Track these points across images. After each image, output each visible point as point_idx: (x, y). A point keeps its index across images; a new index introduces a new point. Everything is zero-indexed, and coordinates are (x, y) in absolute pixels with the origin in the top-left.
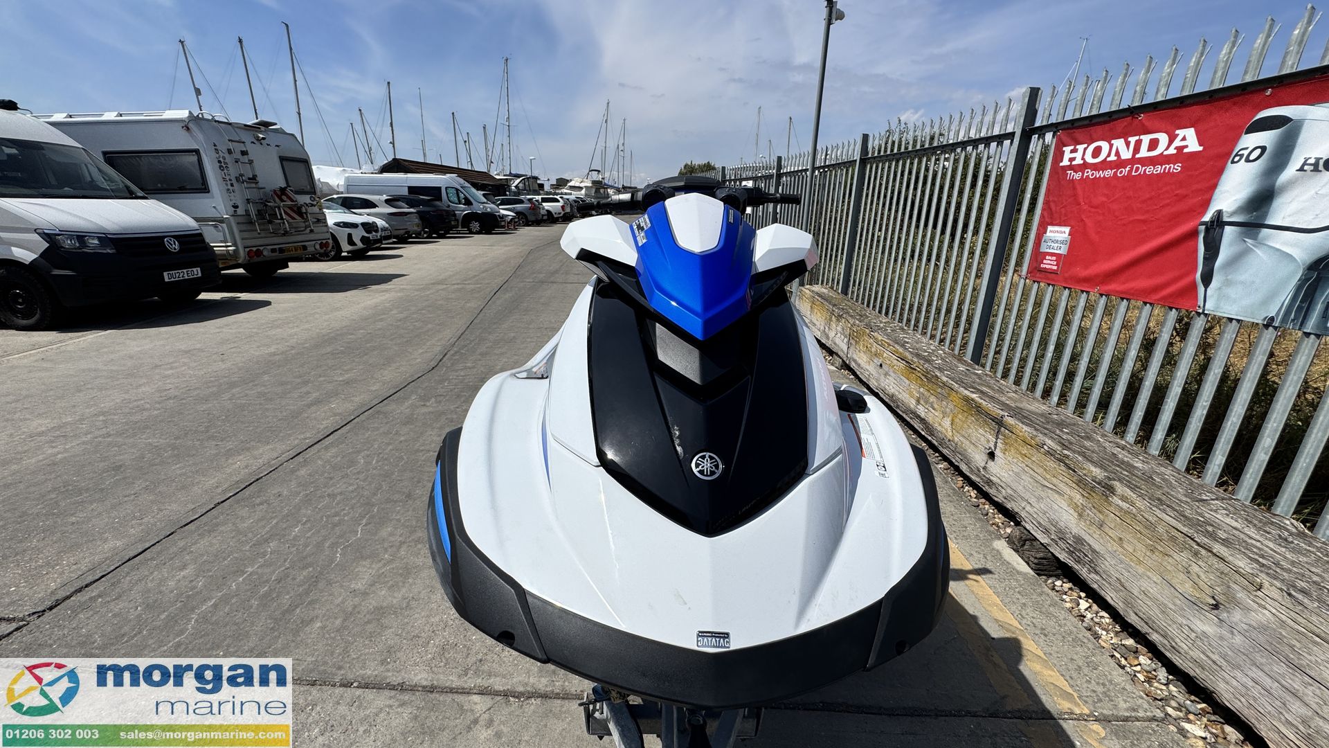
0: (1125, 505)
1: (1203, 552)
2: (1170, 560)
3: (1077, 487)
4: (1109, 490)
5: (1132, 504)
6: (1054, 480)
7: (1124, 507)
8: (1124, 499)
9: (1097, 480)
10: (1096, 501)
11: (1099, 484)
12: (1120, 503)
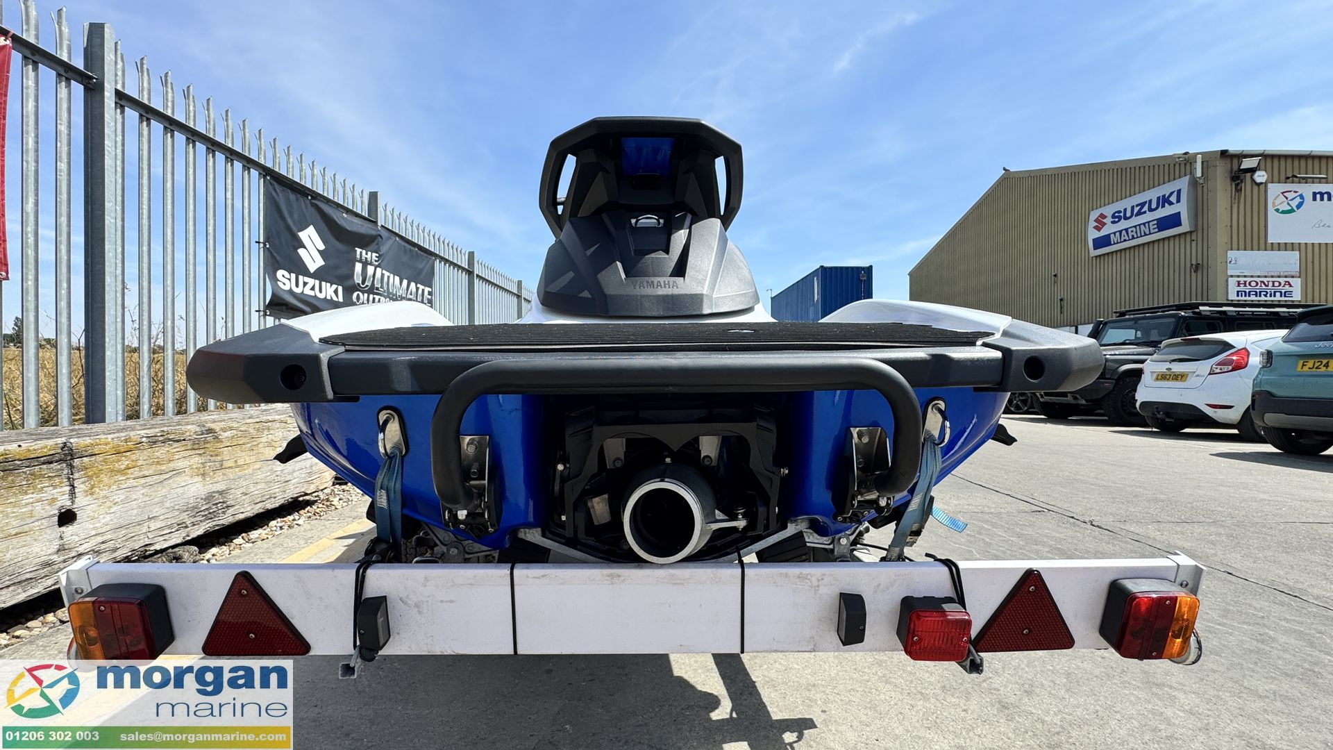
0: (228, 434)
1: (270, 424)
2: (261, 445)
3: (194, 452)
4: (211, 433)
5: (231, 429)
6: (172, 465)
7: (230, 435)
8: (224, 430)
9: (200, 433)
10: (211, 449)
11: (202, 434)
12: (226, 434)
